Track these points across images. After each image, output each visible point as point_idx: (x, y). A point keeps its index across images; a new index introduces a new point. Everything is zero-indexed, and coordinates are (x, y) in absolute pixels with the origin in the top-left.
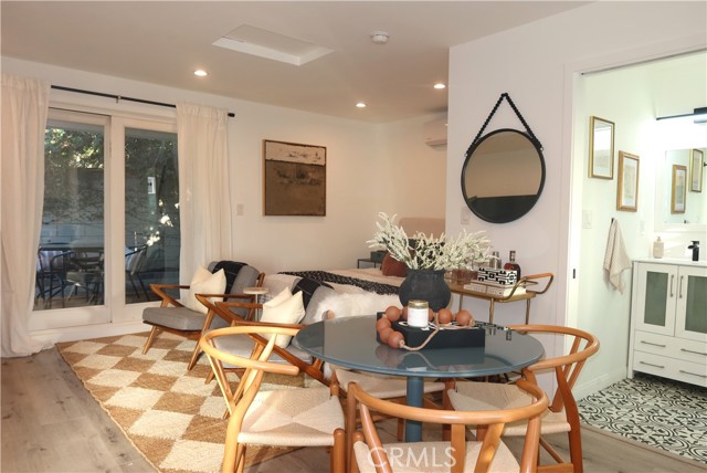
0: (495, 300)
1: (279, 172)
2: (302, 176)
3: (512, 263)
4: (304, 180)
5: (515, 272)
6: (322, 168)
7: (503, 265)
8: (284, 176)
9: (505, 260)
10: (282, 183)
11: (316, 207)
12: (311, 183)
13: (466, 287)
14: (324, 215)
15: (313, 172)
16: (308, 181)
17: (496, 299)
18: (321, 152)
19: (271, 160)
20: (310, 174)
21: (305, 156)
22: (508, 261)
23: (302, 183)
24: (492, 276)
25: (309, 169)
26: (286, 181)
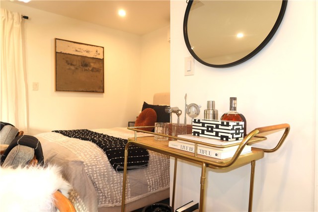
0: (207, 165)
1: (67, 61)
2: (86, 65)
3: (233, 112)
4: (87, 68)
5: (242, 123)
6: (102, 61)
7: (220, 115)
8: (72, 65)
9: (223, 109)
10: (69, 69)
11: (97, 87)
12: (92, 70)
13: (172, 144)
14: (103, 92)
15: (94, 63)
16: (90, 69)
17: (210, 165)
18: (100, 51)
19: (61, 53)
20: (92, 64)
21: (88, 52)
22: (228, 111)
23: (85, 70)
24: (210, 129)
25: (91, 60)
26: (73, 68)
